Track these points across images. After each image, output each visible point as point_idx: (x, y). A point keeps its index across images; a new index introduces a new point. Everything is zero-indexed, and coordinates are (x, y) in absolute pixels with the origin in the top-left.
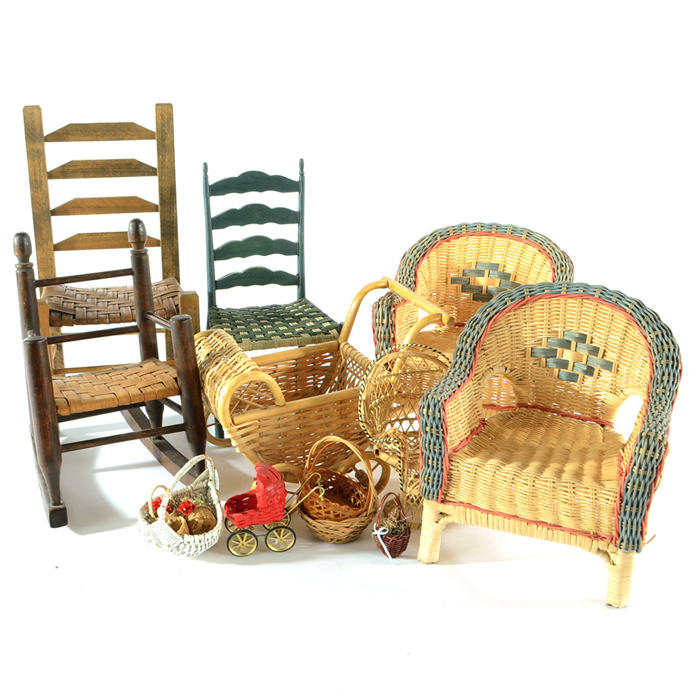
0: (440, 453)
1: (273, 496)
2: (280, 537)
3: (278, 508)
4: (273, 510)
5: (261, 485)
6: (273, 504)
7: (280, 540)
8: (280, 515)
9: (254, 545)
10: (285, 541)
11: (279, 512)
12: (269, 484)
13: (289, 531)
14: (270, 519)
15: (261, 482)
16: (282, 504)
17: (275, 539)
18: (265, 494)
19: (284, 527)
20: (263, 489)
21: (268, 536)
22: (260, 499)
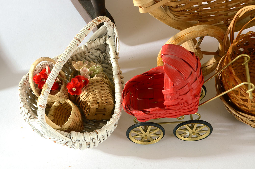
1: (186, 94)
2: (192, 130)
3: (192, 104)
4: (185, 106)
5: (169, 80)
6: (186, 102)
7: (192, 132)
8: (194, 109)
9: (160, 135)
10: (199, 133)
11: (192, 107)
12: (178, 78)
13: (203, 125)
14: (180, 114)
15: (168, 77)
16: (197, 98)
17: (186, 132)
18: (175, 93)
19: (198, 121)
20: (171, 87)
21: (177, 129)
22: (168, 97)
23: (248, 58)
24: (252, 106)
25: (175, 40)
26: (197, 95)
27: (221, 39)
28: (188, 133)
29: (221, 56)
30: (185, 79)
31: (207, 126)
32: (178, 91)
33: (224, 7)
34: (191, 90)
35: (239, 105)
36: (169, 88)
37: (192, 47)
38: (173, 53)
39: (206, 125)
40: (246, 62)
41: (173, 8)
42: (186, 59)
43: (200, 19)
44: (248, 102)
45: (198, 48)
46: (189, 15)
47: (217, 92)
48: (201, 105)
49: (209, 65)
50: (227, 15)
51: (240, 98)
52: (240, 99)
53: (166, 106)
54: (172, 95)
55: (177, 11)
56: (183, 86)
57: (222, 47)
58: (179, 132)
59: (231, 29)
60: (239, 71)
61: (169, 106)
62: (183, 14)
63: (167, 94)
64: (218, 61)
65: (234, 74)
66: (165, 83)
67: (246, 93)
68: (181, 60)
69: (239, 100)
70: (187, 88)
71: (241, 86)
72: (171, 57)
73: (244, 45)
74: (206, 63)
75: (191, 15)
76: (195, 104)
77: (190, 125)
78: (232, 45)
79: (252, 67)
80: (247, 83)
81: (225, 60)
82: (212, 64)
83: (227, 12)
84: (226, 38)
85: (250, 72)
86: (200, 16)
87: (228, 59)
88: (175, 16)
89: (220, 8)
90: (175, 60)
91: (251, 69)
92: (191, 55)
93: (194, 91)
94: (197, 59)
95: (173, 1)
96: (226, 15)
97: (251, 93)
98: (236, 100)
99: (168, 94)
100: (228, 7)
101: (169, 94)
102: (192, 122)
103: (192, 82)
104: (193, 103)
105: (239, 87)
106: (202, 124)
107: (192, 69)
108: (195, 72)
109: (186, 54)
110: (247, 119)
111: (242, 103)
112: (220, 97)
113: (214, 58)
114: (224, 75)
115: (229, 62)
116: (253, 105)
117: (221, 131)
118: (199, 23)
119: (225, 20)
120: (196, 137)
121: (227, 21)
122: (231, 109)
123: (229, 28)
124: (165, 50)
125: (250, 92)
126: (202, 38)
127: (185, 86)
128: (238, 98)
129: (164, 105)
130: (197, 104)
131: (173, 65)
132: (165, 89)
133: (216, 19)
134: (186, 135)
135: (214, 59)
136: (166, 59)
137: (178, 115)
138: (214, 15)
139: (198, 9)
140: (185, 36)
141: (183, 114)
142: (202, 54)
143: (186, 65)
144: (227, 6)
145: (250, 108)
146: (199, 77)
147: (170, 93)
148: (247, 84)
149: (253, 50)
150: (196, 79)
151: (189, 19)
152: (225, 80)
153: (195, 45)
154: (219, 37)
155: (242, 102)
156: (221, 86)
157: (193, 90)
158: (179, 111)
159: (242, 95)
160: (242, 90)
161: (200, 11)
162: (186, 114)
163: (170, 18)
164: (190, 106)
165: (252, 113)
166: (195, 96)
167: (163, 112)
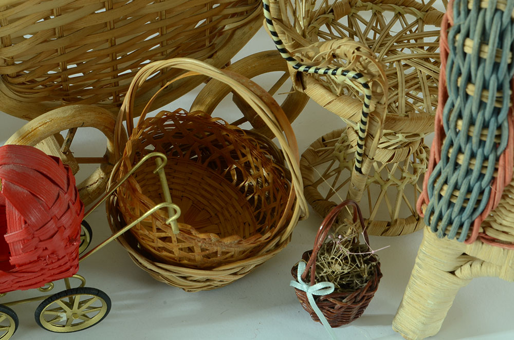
0: (496, 146)
1: (52, 237)
2: (72, 309)
3: (65, 256)
4: (52, 263)
5: (15, 213)
6: (53, 253)
7: (72, 313)
8: (71, 267)
9: (10, 327)
10: (86, 313)
11: (67, 262)
12: (34, 208)
13: (91, 296)
14: (44, 280)
15: (14, 208)
16: (73, 245)
17: (59, 314)
18: (30, 237)
19: (82, 290)
20: (21, 226)
21: (43, 311)
22: (16, 247)
23: (162, 159)
24: (181, 249)
25: (21, 138)
26: (74, 237)
27: (110, 130)
28: (64, 317)
29: (114, 163)
30: (48, 208)
31: (99, 296)
32: (36, 233)
33: (109, 70)
34: (60, 229)
35: (155, 250)
36: (18, 229)
37: (57, 151)
38: (18, 161)
39: (97, 295)
40: (160, 167)
41: (10, 77)
42: (45, 171)
43: (66, 96)
44: (171, 242)
45: (67, 152)
46: (43, 90)
47: (112, 230)
48: (83, 259)
49: (93, 184)
50: (116, 84)
51: (157, 236)
52: (156, 238)
53: (14, 266)
54: (24, 242)
55: (19, 84)
56: (45, 223)
57: (113, 146)
58: (46, 316)
59: (127, 110)
60: (150, 189)
61: (20, 266)
62: (32, 89)
63: (15, 242)
64: (107, 174)
65: (141, 192)
66: (7, 219)
67: (165, 224)
68: (36, 172)
69: (155, 241)
70: (52, 226)
71: (155, 212)
72: (15, 169)
73: (155, 139)
74: (86, 181)
75: (47, 89)
76: (72, 257)
77: (67, 299)
78: (132, 138)
79: (174, 178)
80: (166, 204)
81: (122, 168)
82: (98, 180)
83: (115, 80)
84: (118, 127)
85: (170, 189)
86: (66, 91)
87: (127, 166)
88: (17, 93)
89: (103, 72)
90: (24, 173)
91: (173, 183)
92: (54, 163)
93: (68, 231)
94: (67, 169)
95: (10, 64)
96: (115, 86)
97: (174, 224)
98: (150, 241)
99: (17, 242)
100: (117, 69)
101: (19, 241)
102: (70, 292)
103: (62, 214)
104: (67, 254)
105: (152, 215)
106: (90, 294)
107: (58, 188)
108: (66, 193)
109: (44, 161)
110: (174, 275)
111: (162, 246)
112: (117, 238)
113: (100, 169)
114: (121, 196)
115: (129, 170)
116: (183, 247)
117: (128, 307)
118: (64, 104)
119: (114, 94)
120: (81, 323)
121: (118, 98)
122: (142, 258)
123: (122, 108)
124: (3, 156)
125: (173, 222)
126: (72, 131)
127: (49, 221)
128: (153, 236)
129: (12, 264)
130: (76, 257)
131: (21, 185)
132: (9, 231)
133: (97, 94)
134: (61, 320)
135: (102, 172)
136: (5, 173)
137: (40, 282)
138: (92, 88)
139: (60, 77)
140: (39, 130)
141: (51, 279)
142: (76, 162)
143: (45, 182)
144: (115, 69)
145: (177, 253)
146: (73, 204)
147: (21, 239)
148: (166, 206)
149: (172, 146)
150: (69, 207)
151: (45, 98)
152: (125, 207)
153: (61, 147)
154: (106, 127)
155: (161, 244)
156: (119, 220)
157: (65, 229)
158: (42, 275)
159: (159, 230)
160: (159, 220)
161: (64, 81)
162: (56, 278)
163: (7, 98)
164: (62, 262)
165: (181, 262)
166: (71, 240)
167: (10, 278)
